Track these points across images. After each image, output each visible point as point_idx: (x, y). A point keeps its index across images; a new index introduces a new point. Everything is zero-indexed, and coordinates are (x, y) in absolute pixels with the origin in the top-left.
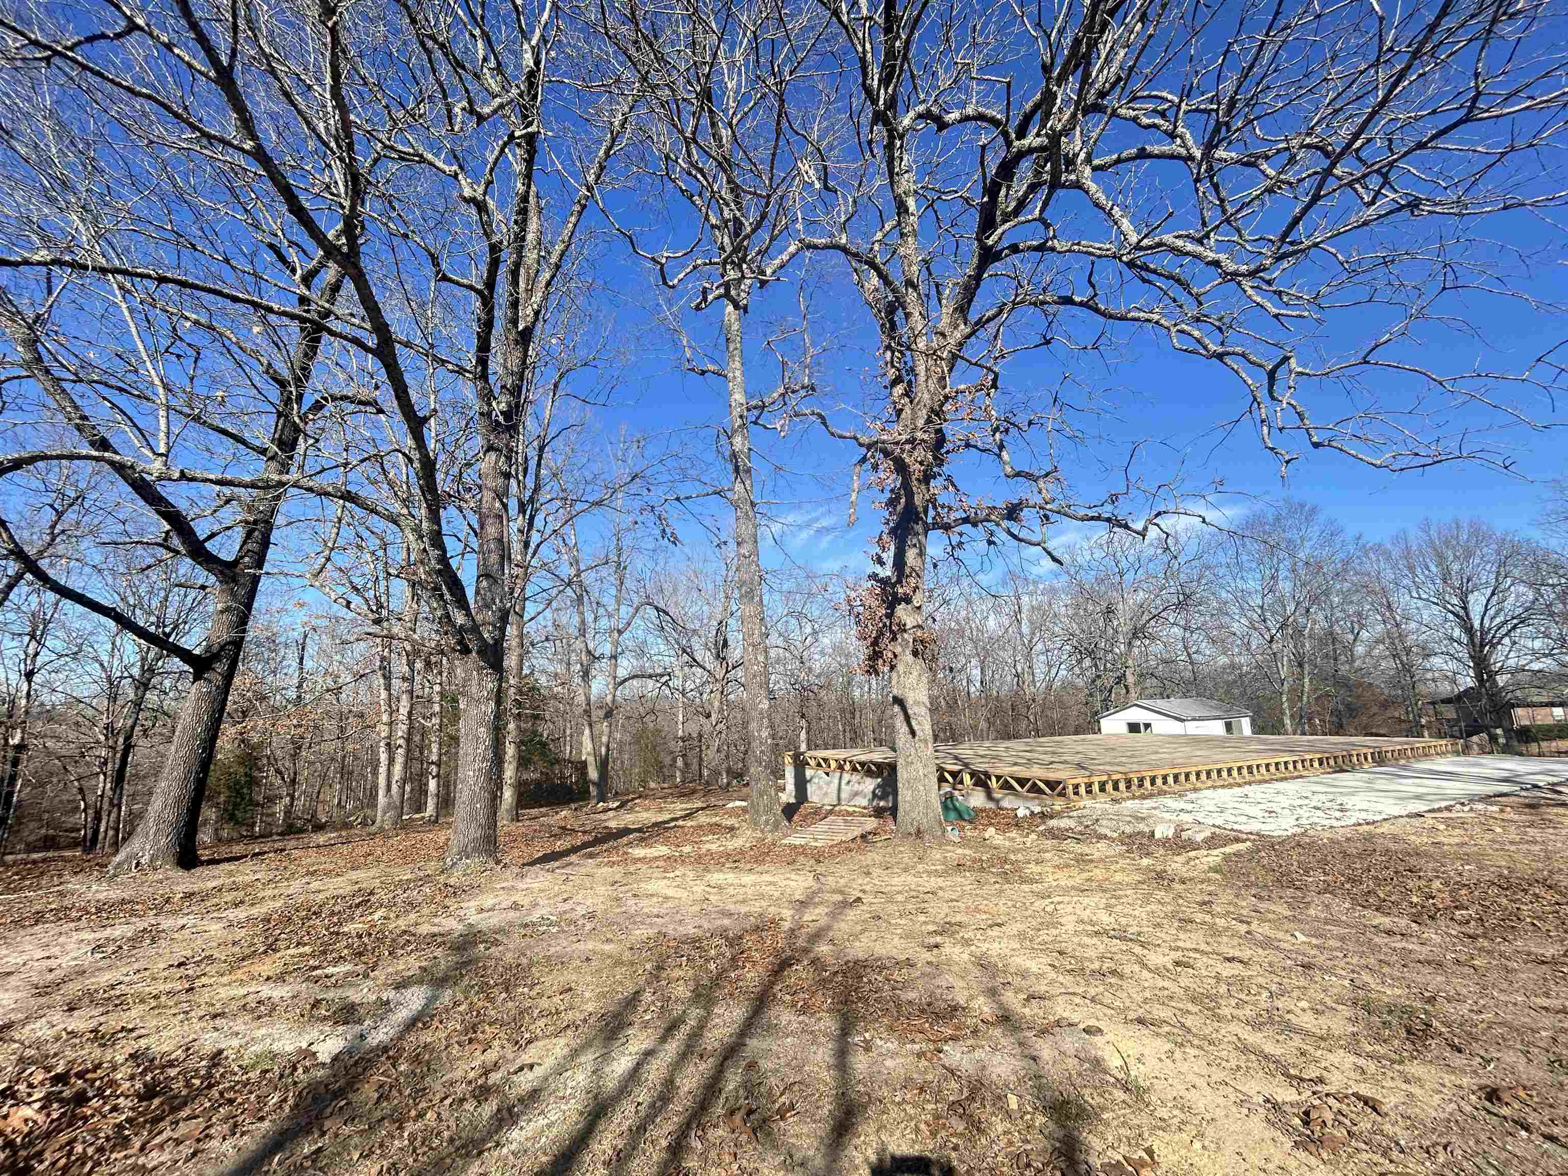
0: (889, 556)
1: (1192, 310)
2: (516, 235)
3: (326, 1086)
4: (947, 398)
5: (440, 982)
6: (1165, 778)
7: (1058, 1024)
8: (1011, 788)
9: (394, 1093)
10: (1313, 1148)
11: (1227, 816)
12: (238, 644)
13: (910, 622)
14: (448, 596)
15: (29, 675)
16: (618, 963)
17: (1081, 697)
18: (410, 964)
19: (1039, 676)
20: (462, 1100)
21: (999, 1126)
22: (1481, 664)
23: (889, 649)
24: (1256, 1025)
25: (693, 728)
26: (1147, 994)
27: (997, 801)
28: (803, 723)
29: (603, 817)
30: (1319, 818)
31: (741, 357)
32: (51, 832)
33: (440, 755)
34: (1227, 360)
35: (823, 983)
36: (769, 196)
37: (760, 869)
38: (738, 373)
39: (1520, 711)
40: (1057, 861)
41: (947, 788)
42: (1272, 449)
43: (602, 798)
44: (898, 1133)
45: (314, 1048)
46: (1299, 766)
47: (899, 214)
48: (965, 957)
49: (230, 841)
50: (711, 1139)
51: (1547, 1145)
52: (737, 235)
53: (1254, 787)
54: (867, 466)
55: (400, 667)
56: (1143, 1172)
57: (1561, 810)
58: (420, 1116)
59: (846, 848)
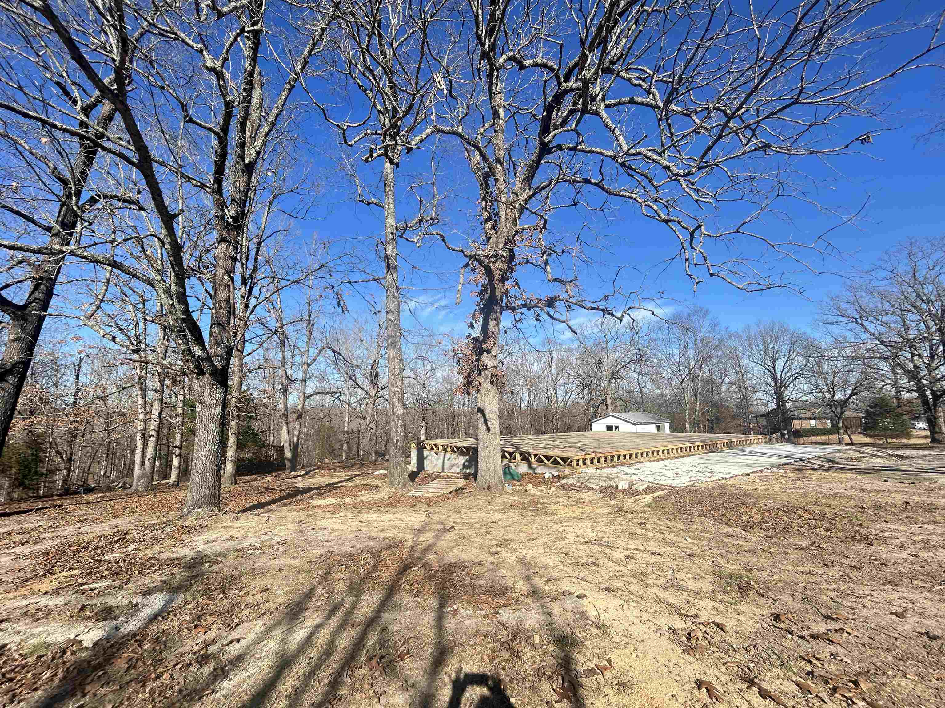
0: (478, 327)
1: (653, 195)
2: (244, 98)
3: (89, 662)
4: (517, 232)
5: (176, 590)
6: (625, 456)
7: (563, 594)
8: (542, 461)
9: (140, 663)
10: (691, 652)
11: (655, 476)
12: (26, 364)
13: (490, 364)
14: (189, 337)
16: (301, 571)
17: (582, 410)
18: (155, 579)
19: (560, 398)
20: (189, 665)
21: (529, 653)
22: (779, 396)
23: (477, 379)
24: (665, 588)
25: (354, 426)
26: (611, 575)
27: (534, 469)
28: (423, 423)
29: (294, 481)
30: (701, 477)
31: (393, 196)
33: (182, 442)
34: (670, 224)
35: (429, 577)
36: (414, 95)
37: (394, 511)
38: (391, 206)
39: (795, 422)
40: (565, 503)
41: (506, 462)
42: (690, 275)
43: (293, 469)
44: (471, 662)
45: (79, 638)
46: (692, 449)
47: (494, 119)
48: (513, 558)
49: (20, 500)
50: (357, 676)
51: (800, 641)
52: (394, 117)
53: (669, 461)
54: (469, 269)
55: (153, 383)
56: (605, 673)
57: (812, 472)
58: (158, 677)
59: (446, 497)
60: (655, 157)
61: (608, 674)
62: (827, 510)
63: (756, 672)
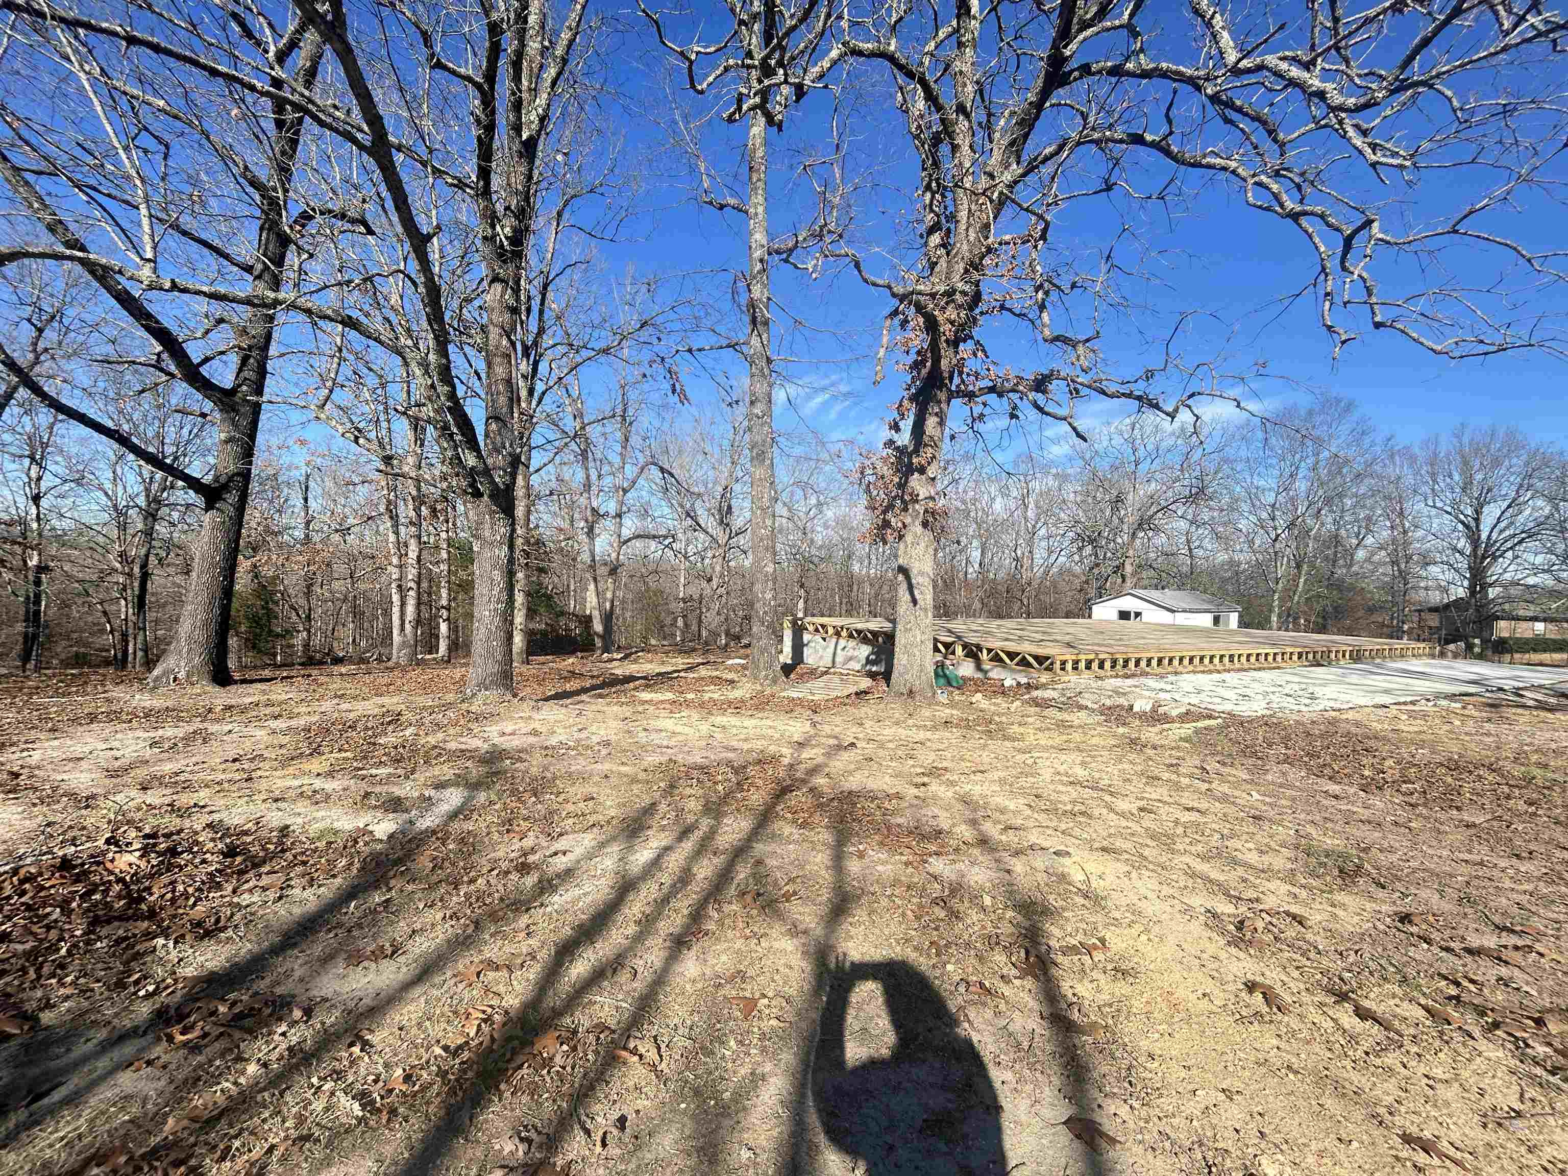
0: (907, 425)
1: (1274, 161)
2: (517, 14)
3: (387, 855)
4: (989, 250)
5: (474, 786)
6: (1149, 660)
7: (1031, 847)
8: (1001, 660)
9: (447, 864)
10: (1242, 945)
11: (1203, 696)
12: (246, 476)
13: (923, 493)
14: (458, 438)
15: (36, 499)
16: (634, 780)
17: (1077, 583)
18: (446, 771)
19: (1038, 560)
20: (507, 873)
21: (974, 916)
22: (1477, 575)
23: (900, 518)
24: (1204, 858)
25: (693, 591)
26: (1112, 831)
27: (986, 672)
28: (802, 592)
29: (608, 665)
30: (1289, 704)
31: (764, 189)
32: (82, 650)
33: (449, 600)
34: (1304, 221)
35: (821, 806)
37: (761, 715)
38: (760, 209)
39: (1502, 624)
40: (1038, 724)
41: (939, 657)
42: (1329, 328)
43: (606, 649)
45: (370, 828)
46: (1279, 658)
47: (958, 17)
48: (950, 794)
49: (259, 666)
50: (726, 911)
51: (1443, 954)
53: (1232, 673)
54: (897, 321)
55: (406, 511)
56: (1094, 953)
57: (1519, 711)
58: (472, 881)
59: (840, 702)
60: (1295, 72)
61: (1098, 956)
62: (1537, 772)
63: (1355, 985)
